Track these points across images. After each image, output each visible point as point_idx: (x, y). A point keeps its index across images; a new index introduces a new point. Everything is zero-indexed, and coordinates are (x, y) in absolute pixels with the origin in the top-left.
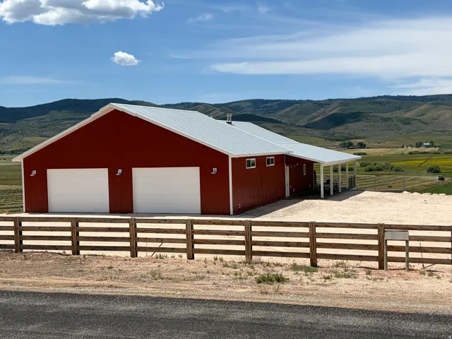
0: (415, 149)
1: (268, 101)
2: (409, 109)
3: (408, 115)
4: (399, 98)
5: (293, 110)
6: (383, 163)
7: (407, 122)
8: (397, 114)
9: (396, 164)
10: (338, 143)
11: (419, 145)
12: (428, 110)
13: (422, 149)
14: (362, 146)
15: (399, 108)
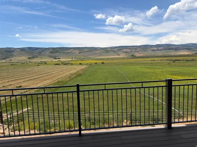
0: (72, 59)
1: (33, 48)
2: (68, 50)
3: (68, 51)
4: (66, 48)
5: (40, 50)
6: (67, 62)
7: (68, 53)
8: (66, 51)
9: (71, 63)
10: (53, 58)
11: (72, 58)
12: (73, 50)
13: (73, 59)
14: (59, 58)
15: (66, 50)
